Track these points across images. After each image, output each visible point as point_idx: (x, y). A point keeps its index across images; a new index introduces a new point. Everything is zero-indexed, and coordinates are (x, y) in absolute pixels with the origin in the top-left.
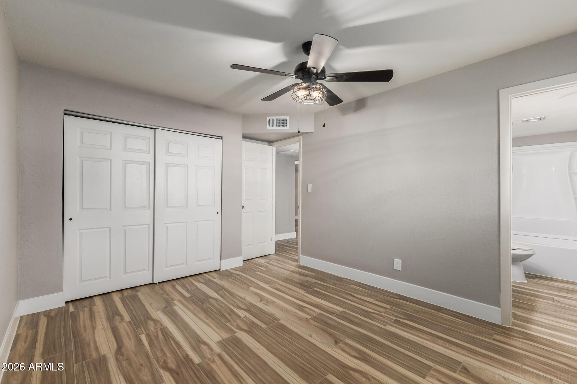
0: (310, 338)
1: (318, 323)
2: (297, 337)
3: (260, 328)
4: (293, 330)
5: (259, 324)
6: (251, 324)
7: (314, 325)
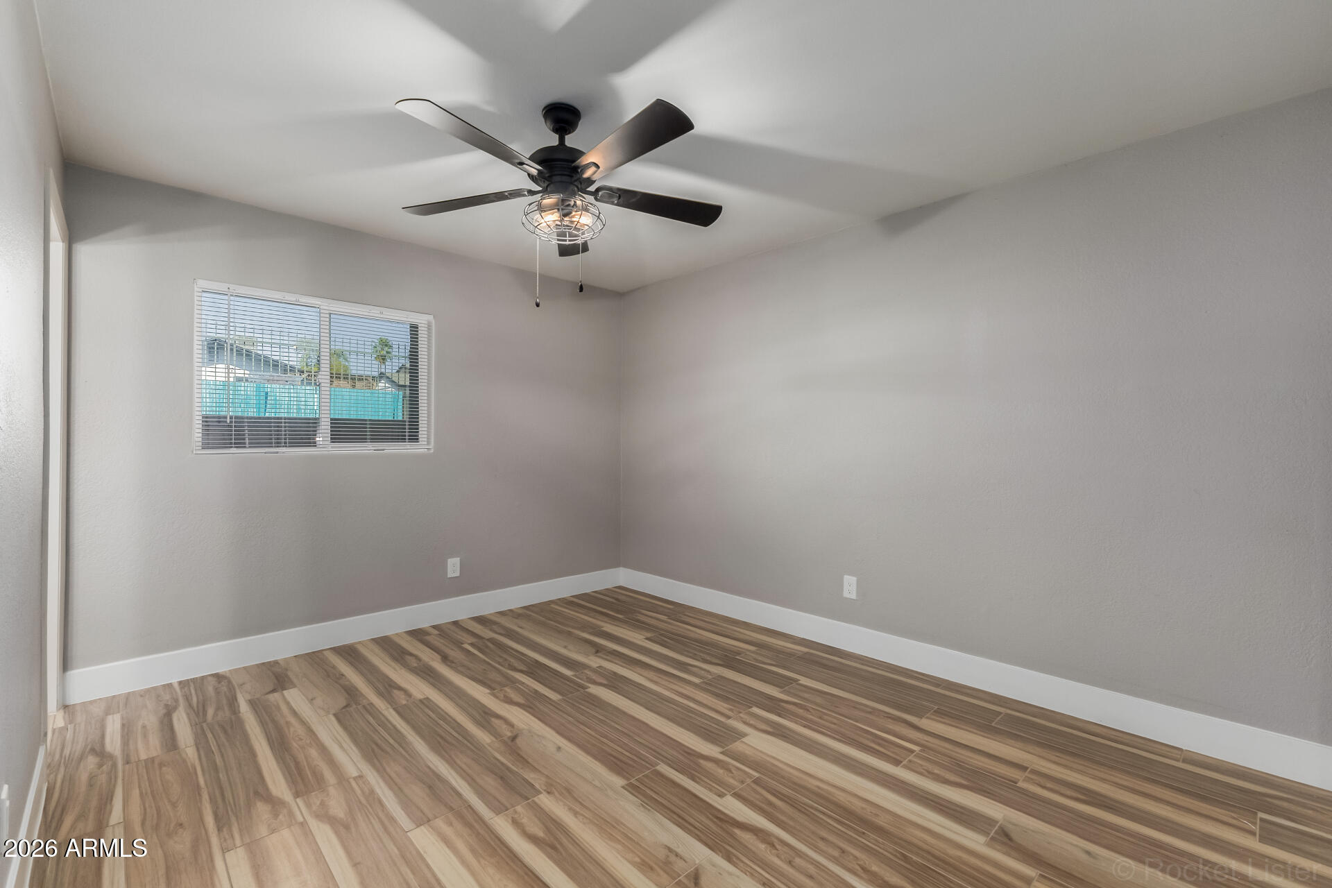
0: (561, 745)
1: (524, 779)
2: (589, 746)
3: (670, 762)
4: (594, 760)
5: (677, 773)
6: (696, 774)
7: (540, 771)
